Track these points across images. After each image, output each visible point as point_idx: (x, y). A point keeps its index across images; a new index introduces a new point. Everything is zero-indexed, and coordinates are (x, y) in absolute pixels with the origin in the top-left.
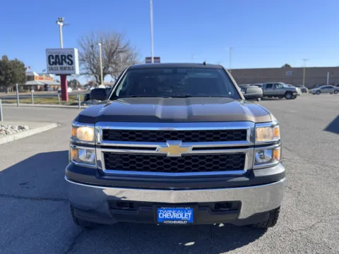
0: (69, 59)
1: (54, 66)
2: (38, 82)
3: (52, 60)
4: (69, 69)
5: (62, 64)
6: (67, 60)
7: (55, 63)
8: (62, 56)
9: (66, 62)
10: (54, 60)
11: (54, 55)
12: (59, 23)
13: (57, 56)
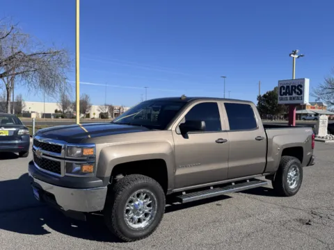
0: (298, 89)
1: (284, 96)
2: (308, 111)
3: (283, 91)
4: (298, 99)
5: (292, 94)
6: (297, 90)
7: (285, 94)
8: (292, 86)
9: (295, 92)
10: (284, 91)
11: (285, 86)
12: (292, 55)
13: (288, 87)
